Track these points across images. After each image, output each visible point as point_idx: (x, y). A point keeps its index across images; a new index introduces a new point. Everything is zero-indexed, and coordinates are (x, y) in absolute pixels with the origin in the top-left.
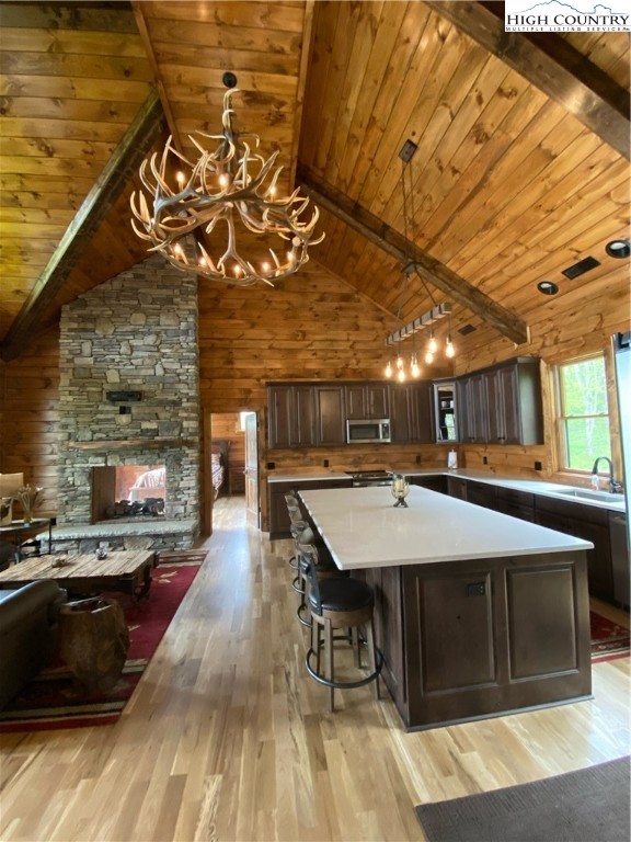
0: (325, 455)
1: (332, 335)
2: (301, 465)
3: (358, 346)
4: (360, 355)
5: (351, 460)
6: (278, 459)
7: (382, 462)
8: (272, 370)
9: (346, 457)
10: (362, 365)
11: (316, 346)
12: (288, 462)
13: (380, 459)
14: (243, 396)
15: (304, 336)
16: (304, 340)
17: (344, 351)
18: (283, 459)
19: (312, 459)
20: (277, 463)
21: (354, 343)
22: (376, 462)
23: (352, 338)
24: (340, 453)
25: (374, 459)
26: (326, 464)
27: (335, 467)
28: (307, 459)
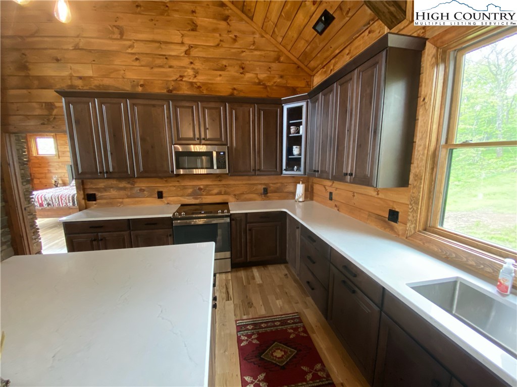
0: (160, 185)
1: (160, 35)
2: (129, 197)
3: (194, 52)
4: (198, 65)
5: (190, 191)
6: (98, 190)
7: (226, 193)
8: (80, 78)
9: (185, 188)
10: (201, 79)
11: (139, 48)
12: (113, 193)
13: (223, 189)
14: (45, 112)
15: (122, 34)
16: (121, 38)
17: (177, 57)
18: (105, 189)
19: (142, 190)
20: (98, 195)
21: (191, 47)
22: (219, 193)
23: (187, 41)
24: (177, 184)
25: (216, 191)
26: (160, 195)
27: (171, 199)
28: (136, 190)
